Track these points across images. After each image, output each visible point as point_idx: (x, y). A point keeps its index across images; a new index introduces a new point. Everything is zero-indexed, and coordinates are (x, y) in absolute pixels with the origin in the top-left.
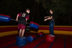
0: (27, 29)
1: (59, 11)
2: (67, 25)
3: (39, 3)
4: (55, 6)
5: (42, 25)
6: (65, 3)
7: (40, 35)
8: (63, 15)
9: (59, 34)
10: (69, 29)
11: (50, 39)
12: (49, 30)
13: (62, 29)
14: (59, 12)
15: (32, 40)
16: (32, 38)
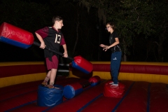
1: (135, 27)
2: (155, 61)
3: (89, 9)
4: (126, 15)
5: (97, 60)
6: (152, 9)
7: (92, 82)
8: (146, 37)
9: (135, 80)
10: (158, 70)
11: (113, 92)
13: (143, 69)
14: (136, 30)
15: (74, 93)
16: (73, 89)
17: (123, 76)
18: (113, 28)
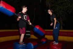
0: (27, 35)
4: (62, 3)
7: (43, 41)
11: (55, 47)
12: (53, 35)
14: (68, 11)
15: (33, 47)
16: (32, 45)
17: (61, 38)
18: (52, 12)
